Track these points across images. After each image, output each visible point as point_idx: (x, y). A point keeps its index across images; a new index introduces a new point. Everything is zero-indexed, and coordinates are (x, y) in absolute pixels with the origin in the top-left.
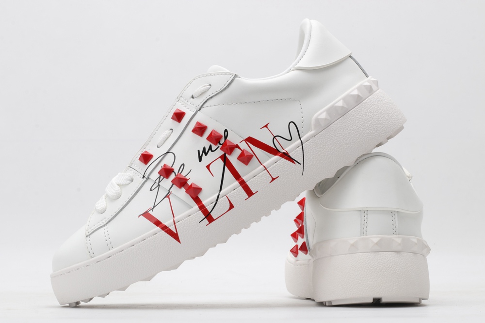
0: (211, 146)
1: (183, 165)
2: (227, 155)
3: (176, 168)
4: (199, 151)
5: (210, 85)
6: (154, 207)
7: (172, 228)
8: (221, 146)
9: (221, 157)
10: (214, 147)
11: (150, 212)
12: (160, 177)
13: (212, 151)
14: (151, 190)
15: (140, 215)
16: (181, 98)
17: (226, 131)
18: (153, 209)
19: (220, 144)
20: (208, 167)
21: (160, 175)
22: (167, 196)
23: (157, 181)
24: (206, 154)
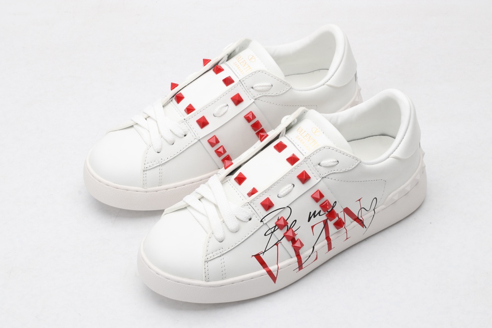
0: (320, 211)
1: (296, 221)
2: (328, 221)
3: (290, 222)
4: (310, 213)
5: (338, 161)
6: (265, 251)
7: (275, 273)
8: (327, 213)
9: (323, 221)
10: (322, 213)
11: (261, 255)
12: (275, 227)
13: (319, 215)
14: (265, 235)
15: (253, 256)
16: (309, 160)
17: (336, 202)
18: (264, 253)
19: (328, 212)
20: (312, 227)
21: (276, 225)
22: (276, 244)
23: (273, 230)
24: (314, 217)
